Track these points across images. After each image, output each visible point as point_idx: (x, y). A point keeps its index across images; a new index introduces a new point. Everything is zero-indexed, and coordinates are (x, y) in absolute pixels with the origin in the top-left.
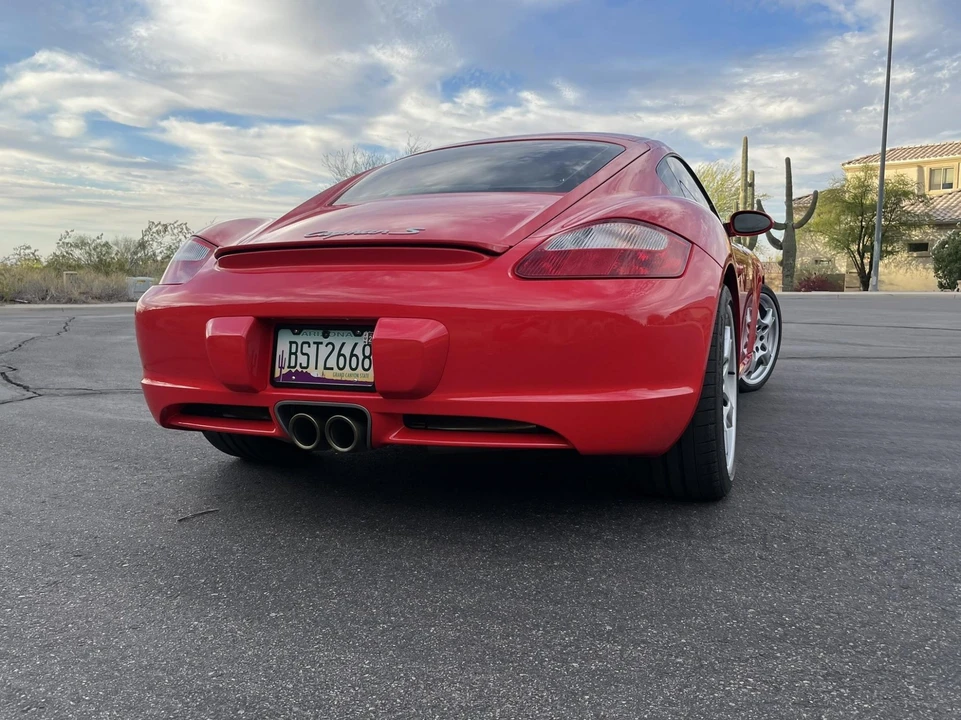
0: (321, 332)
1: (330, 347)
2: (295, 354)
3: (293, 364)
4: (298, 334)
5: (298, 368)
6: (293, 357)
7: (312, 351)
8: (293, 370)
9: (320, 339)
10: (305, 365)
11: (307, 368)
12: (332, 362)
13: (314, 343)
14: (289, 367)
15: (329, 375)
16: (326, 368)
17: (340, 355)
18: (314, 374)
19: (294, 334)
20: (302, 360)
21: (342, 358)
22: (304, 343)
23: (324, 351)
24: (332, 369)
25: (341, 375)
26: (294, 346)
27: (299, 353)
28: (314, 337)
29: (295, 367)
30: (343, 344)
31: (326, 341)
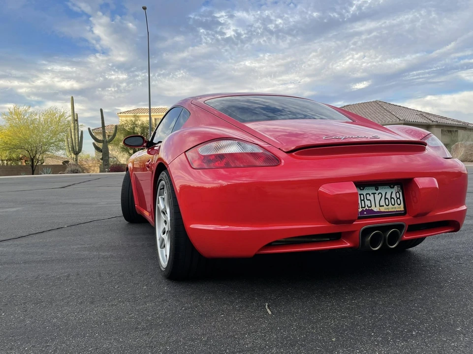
0: (374, 188)
1: (380, 195)
2: (364, 200)
3: (363, 206)
4: (363, 189)
5: (366, 207)
6: (363, 202)
7: (371, 198)
8: (364, 209)
9: (375, 191)
10: (369, 205)
11: (371, 207)
12: (382, 203)
13: (372, 194)
14: (362, 207)
15: (382, 209)
16: (380, 206)
17: (385, 198)
18: (375, 209)
19: (361, 190)
20: (368, 203)
21: (387, 200)
22: (367, 194)
23: (378, 197)
24: (383, 206)
25: (388, 209)
26: (362, 196)
27: (365, 200)
28: (371, 190)
29: (365, 207)
30: (386, 193)
31: (377, 192)
